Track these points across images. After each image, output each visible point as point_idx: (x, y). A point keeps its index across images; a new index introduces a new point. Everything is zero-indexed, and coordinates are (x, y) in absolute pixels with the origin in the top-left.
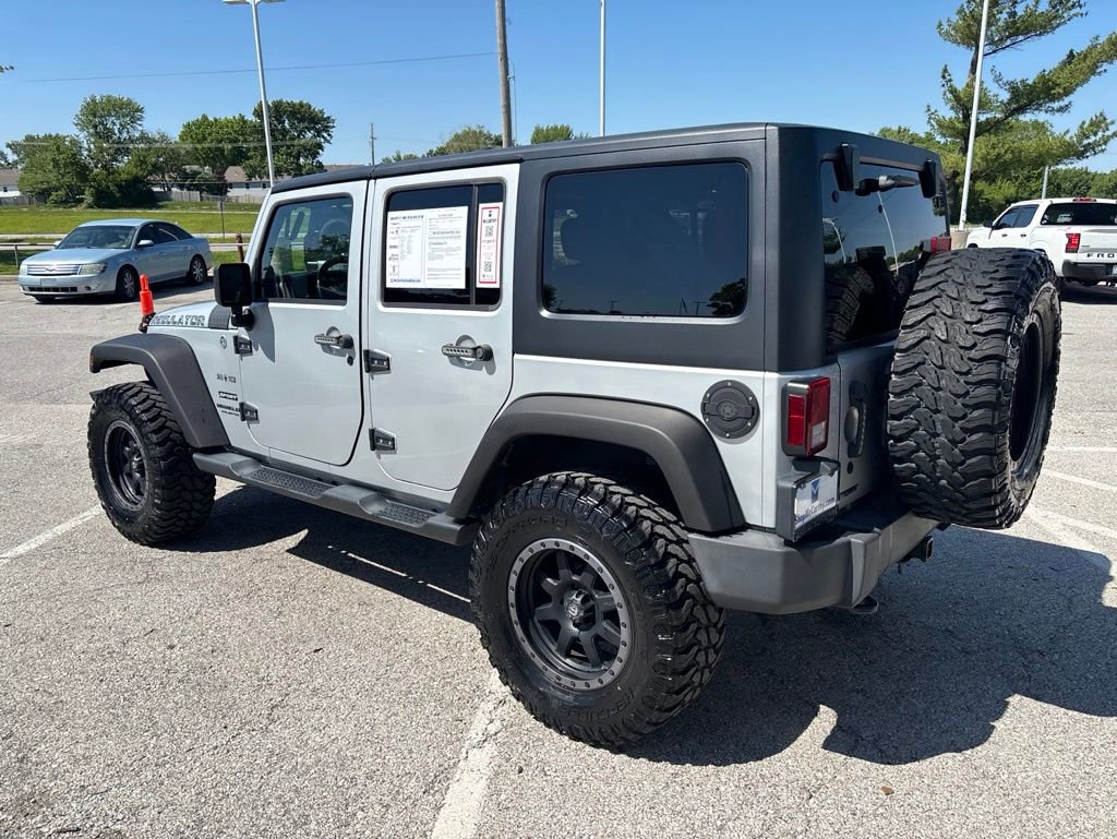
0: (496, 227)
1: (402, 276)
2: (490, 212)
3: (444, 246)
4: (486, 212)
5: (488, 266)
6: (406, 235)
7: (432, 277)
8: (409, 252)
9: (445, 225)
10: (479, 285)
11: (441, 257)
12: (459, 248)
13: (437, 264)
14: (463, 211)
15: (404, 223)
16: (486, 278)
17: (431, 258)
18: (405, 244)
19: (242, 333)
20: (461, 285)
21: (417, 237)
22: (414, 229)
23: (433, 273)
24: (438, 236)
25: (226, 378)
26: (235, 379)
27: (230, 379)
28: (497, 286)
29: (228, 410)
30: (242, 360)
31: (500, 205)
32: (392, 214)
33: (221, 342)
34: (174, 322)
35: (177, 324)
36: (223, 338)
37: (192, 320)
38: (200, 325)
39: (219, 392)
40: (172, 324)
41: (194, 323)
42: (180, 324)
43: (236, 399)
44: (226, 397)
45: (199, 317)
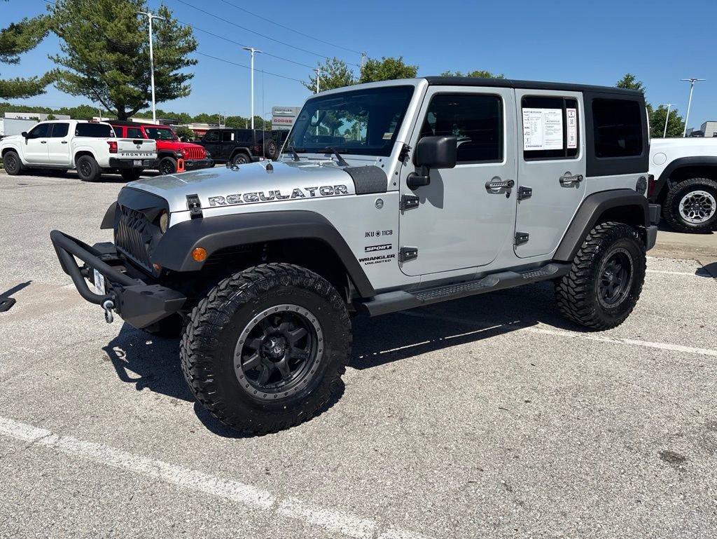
0: (574, 120)
1: (532, 144)
2: (571, 112)
3: (553, 128)
4: (570, 113)
5: (572, 137)
6: (533, 122)
7: (548, 144)
8: (536, 131)
9: (552, 118)
10: (568, 147)
11: (552, 134)
12: (560, 130)
13: (550, 137)
14: (559, 111)
15: (531, 115)
16: (572, 144)
17: (547, 134)
18: (533, 127)
19: (409, 193)
20: (560, 147)
21: (539, 122)
22: (537, 119)
23: (548, 142)
24: (549, 123)
25: (378, 234)
26: (391, 232)
27: (385, 233)
28: (575, 147)
29: (376, 260)
30: (403, 214)
31: (575, 110)
32: (524, 109)
33: (377, 204)
34: (284, 197)
35: (290, 198)
36: (380, 199)
37: (323, 190)
38: (341, 193)
39: (366, 248)
40: (276, 199)
41: (327, 193)
42: (300, 197)
43: (390, 248)
44: (376, 250)
45: (335, 187)
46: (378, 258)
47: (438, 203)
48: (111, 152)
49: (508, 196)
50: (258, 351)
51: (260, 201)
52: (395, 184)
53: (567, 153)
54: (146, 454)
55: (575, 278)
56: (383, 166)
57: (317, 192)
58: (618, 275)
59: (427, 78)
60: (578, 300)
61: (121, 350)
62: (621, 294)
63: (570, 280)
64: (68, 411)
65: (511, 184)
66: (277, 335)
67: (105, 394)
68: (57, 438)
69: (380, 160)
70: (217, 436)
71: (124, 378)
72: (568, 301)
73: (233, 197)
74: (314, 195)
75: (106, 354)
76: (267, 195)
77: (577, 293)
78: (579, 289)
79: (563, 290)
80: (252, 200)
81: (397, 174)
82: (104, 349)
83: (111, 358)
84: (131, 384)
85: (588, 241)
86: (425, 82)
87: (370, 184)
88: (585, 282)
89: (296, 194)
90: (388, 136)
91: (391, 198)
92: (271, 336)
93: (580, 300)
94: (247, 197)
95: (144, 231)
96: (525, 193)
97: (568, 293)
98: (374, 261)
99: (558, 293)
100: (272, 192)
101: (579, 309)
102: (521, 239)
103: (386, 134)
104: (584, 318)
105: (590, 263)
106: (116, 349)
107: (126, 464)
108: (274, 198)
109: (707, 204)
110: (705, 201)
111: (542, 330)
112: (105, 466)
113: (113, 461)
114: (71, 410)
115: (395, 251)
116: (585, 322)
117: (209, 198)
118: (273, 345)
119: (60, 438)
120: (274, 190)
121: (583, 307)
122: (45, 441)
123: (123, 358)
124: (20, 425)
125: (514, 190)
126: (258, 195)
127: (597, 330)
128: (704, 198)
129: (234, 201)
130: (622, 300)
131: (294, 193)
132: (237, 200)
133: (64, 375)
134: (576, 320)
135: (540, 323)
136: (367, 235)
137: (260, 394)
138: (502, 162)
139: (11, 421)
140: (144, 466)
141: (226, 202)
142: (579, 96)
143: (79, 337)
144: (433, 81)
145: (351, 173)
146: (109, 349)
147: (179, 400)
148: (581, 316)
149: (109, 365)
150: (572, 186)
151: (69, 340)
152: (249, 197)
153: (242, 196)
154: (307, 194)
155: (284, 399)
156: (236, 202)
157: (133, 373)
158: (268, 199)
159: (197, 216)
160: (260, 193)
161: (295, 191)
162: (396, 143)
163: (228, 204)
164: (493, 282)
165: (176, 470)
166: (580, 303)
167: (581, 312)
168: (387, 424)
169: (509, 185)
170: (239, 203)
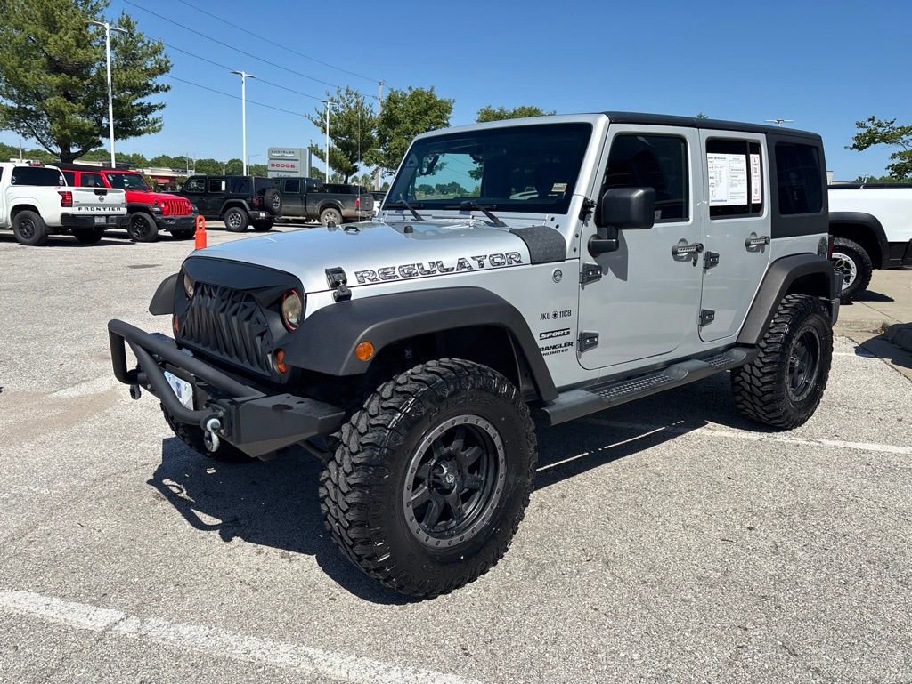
0: (758, 167)
1: (717, 198)
2: (754, 158)
3: (737, 178)
5: (756, 189)
6: (718, 170)
7: (733, 198)
8: (720, 182)
9: (737, 165)
10: (753, 202)
11: (736, 185)
12: (745, 180)
13: (735, 189)
14: (743, 157)
15: (716, 162)
16: (756, 199)
17: (732, 185)
18: (718, 176)
19: (591, 261)
20: (745, 202)
21: (724, 171)
22: (722, 166)
23: (733, 195)
24: (734, 172)
25: (555, 315)
26: (570, 312)
27: (563, 314)
28: (759, 202)
29: (552, 350)
30: (583, 289)
31: (758, 156)
32: (709, 155)
33: (555, 276)
34: (448, 270)
35: (455, 271)
36: (558, 270)
37: (493, 260)
38: (514, 263)
39: (541, 334)
40: (438, 273)
41: (498, 263)
42: (466, 270)
43: (568, 333)
44: (552, 337)
45: (507, 254)
46: (554, 347)
47: (622, 273)
48: (63, 205)
49: (695, 264)
50: (426, 481)
51: (420, 275)
52: (575, 250)
53: (752, 209)
54: (282, 637)
55: (761, 365)
56: (557, 227)
57: (486, 262)
58: (802, 360)
59: (607, 114)
60: (764, 393)
61: (175, 483)
62: (807, 384)
63: (754, 368)
64: (136, 580)
65: (700, 248)
66: (450, 457)
67: (181, 550)
68: (138, 621)
69: (553, 219)
70: (371, 603)
71: (199, 525)
72: (751, 394)
73: (386, 271)
74: (482, 266)
75: (155, 490)
76: (427, 268)
77: (764, 384)
78: (767, 379)
79: (743, 380)
80: (410, 274)
81: (577, 236)
82: (149, 482)
83: (165, 495)
84: (212, 533)
85: (774, 319)
86: (604, 119)
87: (547, 250)
88: (773, 370)
89: (461, 265)
90: (560, 188)
91: (571, 267)
92: (442, 459)
93: (768, 392)
94: (403, 270)
95: (253, 319)
96: (712, 260)
97: (751, 384)
98: (549, 351)
99: (738, 384)
100: (433, 263)
101: (765, 404)
102: (706, 317)
103: (555, 185)
104: (771, 416)
105: (779, 346)
106: (167, 482)
107: (258, 655)
108: (435, 271)
109: (846, 269)
110: (843, 265)
111: (714, 432)
112: (230, 661)
113: (237, 651)
114: (140, 578)
115: (573, 338)
116: (771, 419)
117: (356, 273)
118: (446, 472)
119: (142, 622)
120: (435, 260)
121: (771, 402)
122: (123, 629)
123: (184, 495)
124: (73, 605)
125: (701, 256)
126: (416, 267)
127: (784, 429)
128: (842, 262)
129: (388, 275)
130: (809, 390)
131: (459, 263)
132: (391, 274)
133: (105, 524)
134: (758, 417)
135: (710, 423)
136: (543, 317)
137: (432, 541)
138: (688, 220)
139: (56, 601)
140: (288, 656)
141: (378, 277)
142: (761, 138)
143: (105, 468)
144: (615, 118)
145: (523, 236)
146: (156, 481)
147: (291, 553)
148: (767, 413)
149: (167, 505)
150: (757, 251)
151: (92, 473)
152: (406, 271)
153: (397, 269)
154: (475, 264)
155: (459, 546)
156: (390, 278)
157: (208, 517)
158: (429, 272)
159: (343, 298)
160: (418, 265)
161: (461, 261)
162: (573, 197)
163: (381, 281)
164: (681, 374)
165: (335, 658)
166: (767, 396)
167: (768, 408)
168: (591, 571)
169: (697, 250)
170: (393, 278)
